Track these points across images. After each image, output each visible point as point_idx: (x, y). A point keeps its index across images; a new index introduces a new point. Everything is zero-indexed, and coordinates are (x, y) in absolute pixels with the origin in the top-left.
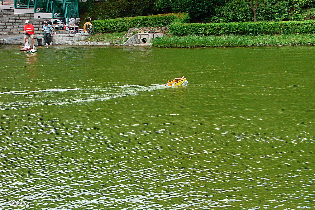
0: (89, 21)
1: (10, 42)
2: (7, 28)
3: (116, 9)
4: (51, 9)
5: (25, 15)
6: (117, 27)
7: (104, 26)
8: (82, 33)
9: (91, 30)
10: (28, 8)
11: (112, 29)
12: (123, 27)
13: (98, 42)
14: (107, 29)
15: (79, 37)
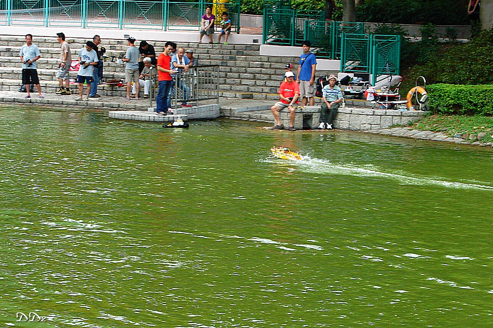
0: (421, 84)
1: (244, 116)
2: (240, 84)
3: (485, 64)
4: (339, 50)
5: (283, 60)
6: (482, 103)
7: (452, 99)
8: (402, 109)
9: (423, 105)
10: (290, 45)
11: (471, 108)
13: (437, 134)
14: (459, 106)
15: (394, 118)
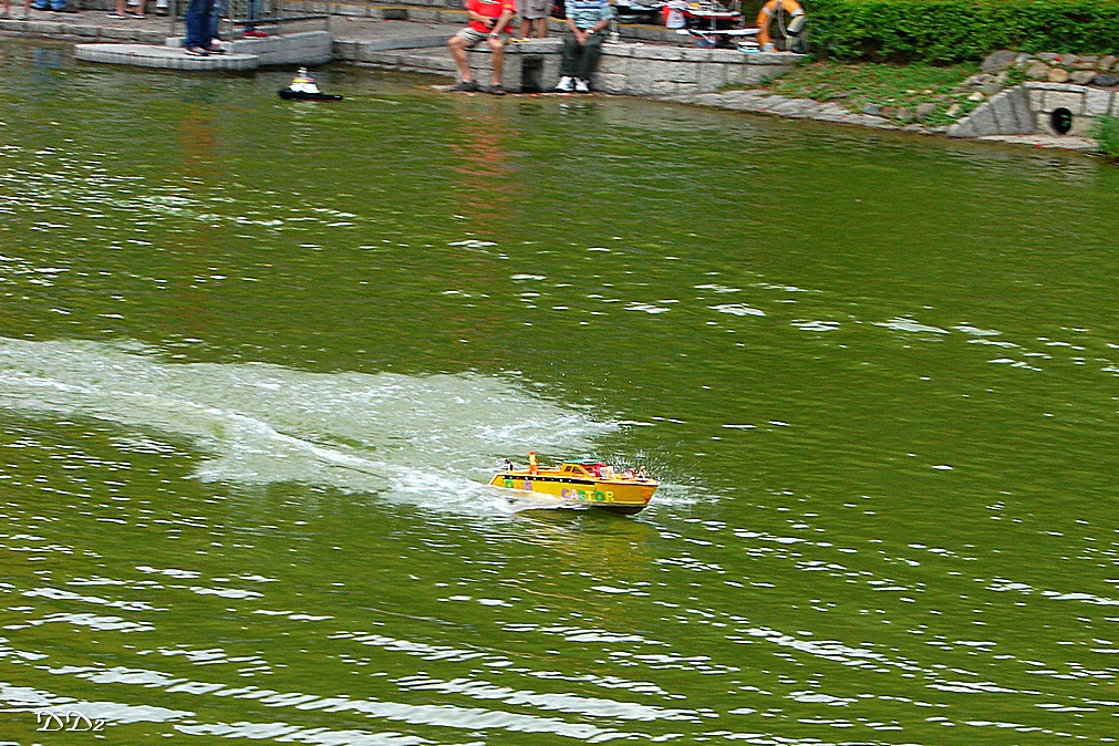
1: (387, 60)
6: (928, 35)
7: (860, 26)
8: (747, 49)
9: (795, 40)
11: (904, 47)
12: (960, 41)
13: (825, 105)
14: (876, 43)
15: (731, 68)
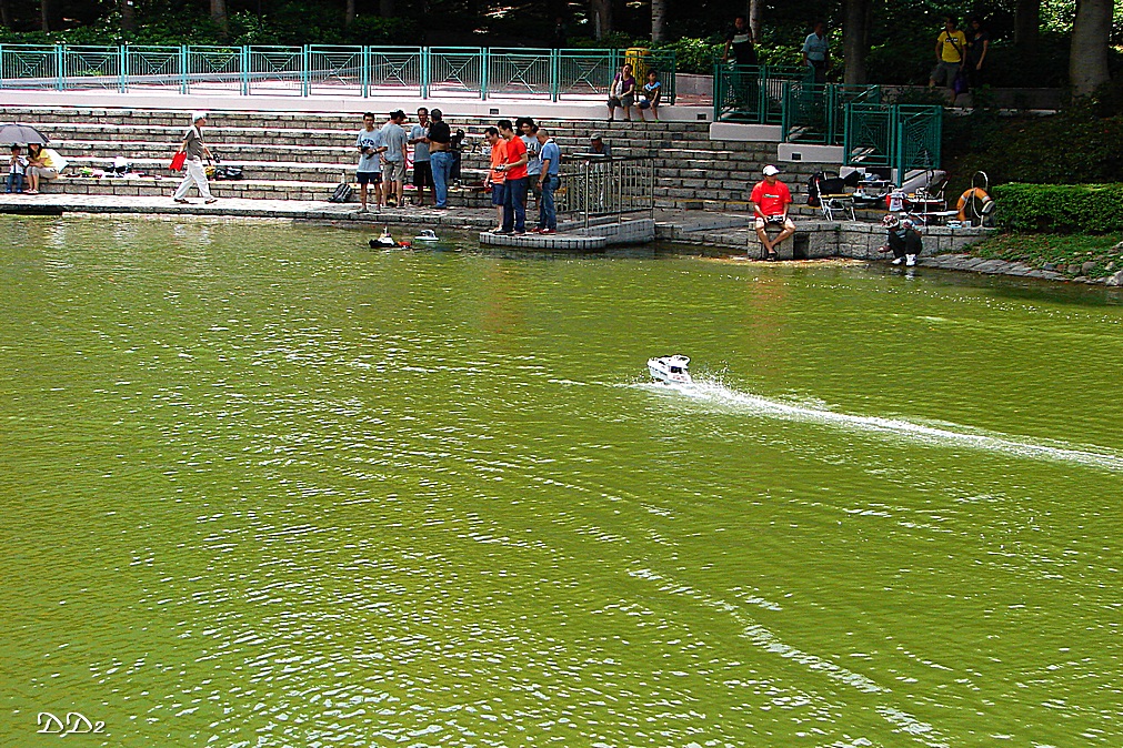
0: (980, 184)
1: (694, 238)
2: (681, 186)
3: (1087, 150)
4: (842, 131)
5: (749, 147)
6: (1086, 213)
7: (1035, 208)
8: (953, 225)
9: (987, 218)
10: (759, 123)
11: (1068, 222)
12: (1110, 217)
13: (1014, 264)
14: (1049, 219)
15: (941, 239)
